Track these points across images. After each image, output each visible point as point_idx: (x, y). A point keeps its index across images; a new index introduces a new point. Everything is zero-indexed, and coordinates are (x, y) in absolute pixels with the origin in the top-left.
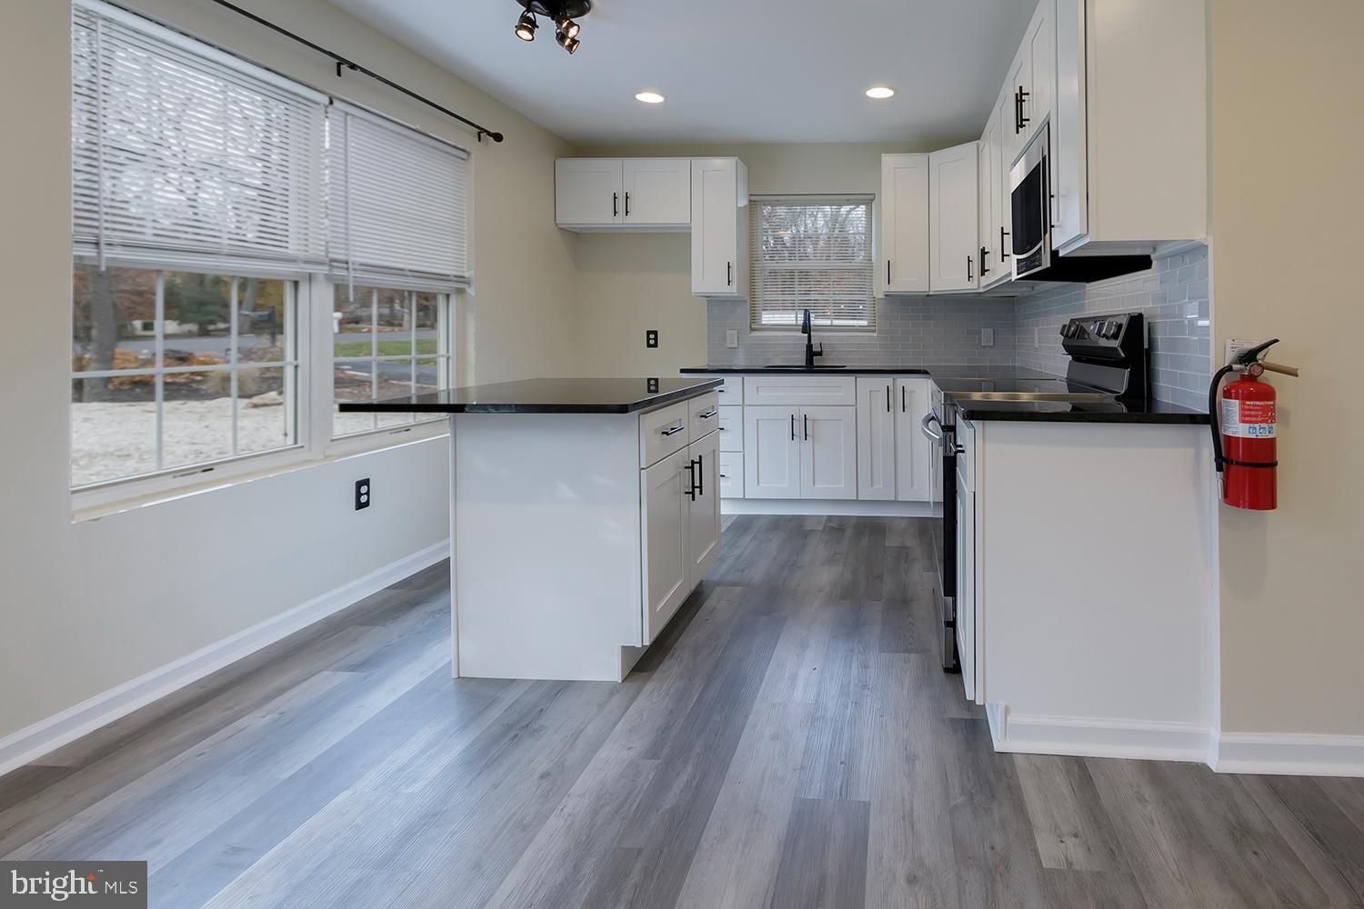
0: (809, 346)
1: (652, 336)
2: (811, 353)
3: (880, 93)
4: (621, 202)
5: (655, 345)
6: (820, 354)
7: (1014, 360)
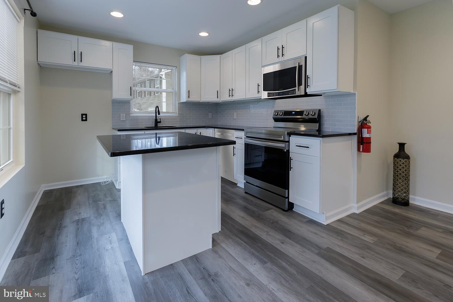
0: (156, 120)
1: (84, 116)
2: (157, 122)
3: (204, 34)
4: (78, 56)
5: (86, 120)
6: (160, 122)
7: (217, 123)
